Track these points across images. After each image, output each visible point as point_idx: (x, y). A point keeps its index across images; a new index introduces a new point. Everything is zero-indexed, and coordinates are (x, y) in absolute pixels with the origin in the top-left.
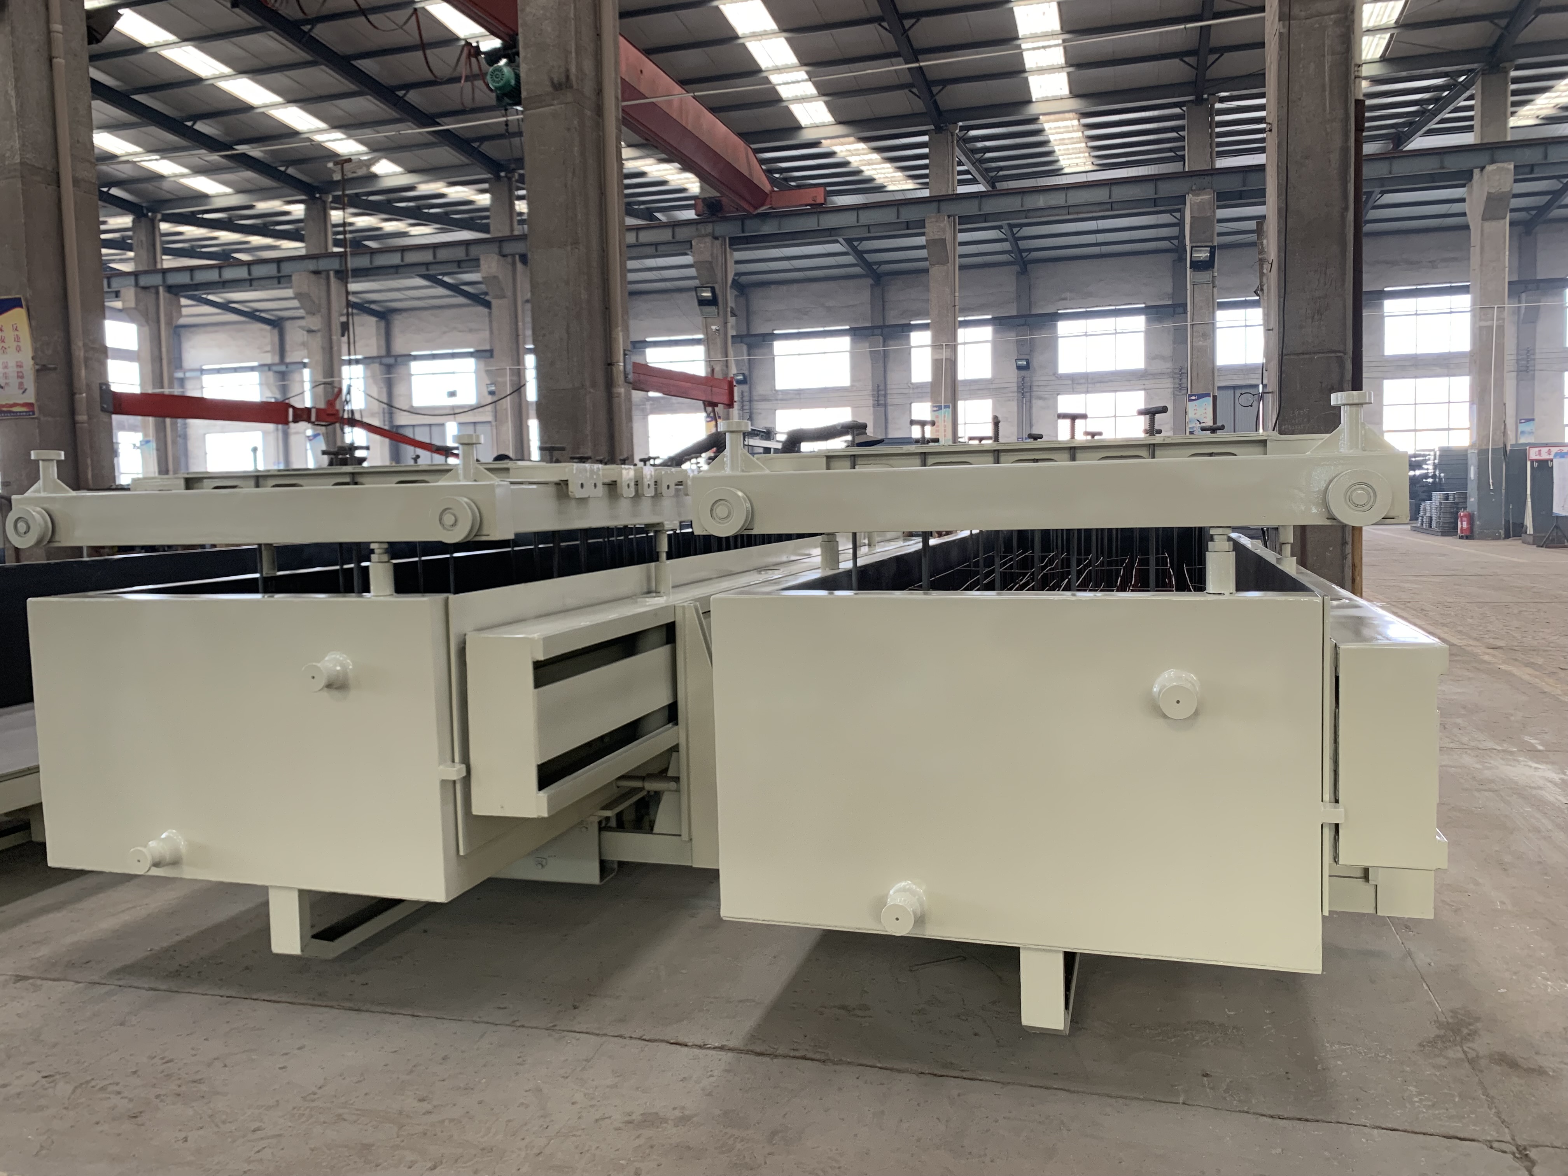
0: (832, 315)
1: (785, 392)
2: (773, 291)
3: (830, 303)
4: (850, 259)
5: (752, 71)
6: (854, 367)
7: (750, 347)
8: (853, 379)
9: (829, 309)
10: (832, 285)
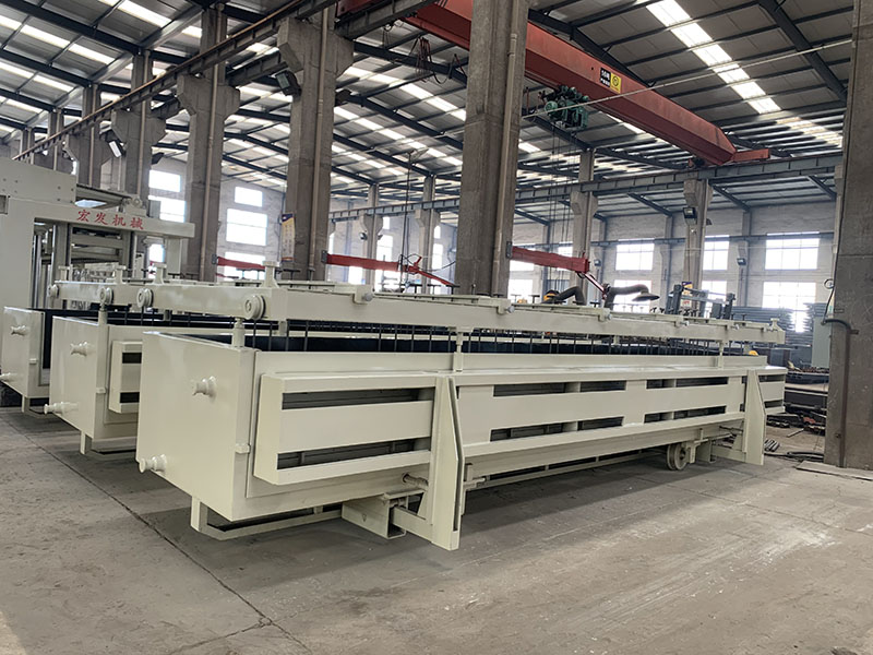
0: (808, 224)
1: (769, 271)
2: (769, 209)
3: (807, 218)
4: (819, 190)
5: (702, 67)
6: (820, 257)
7: (750, 244)
8: (818, 266)
9: (806, 221)
10: (810, 206)
